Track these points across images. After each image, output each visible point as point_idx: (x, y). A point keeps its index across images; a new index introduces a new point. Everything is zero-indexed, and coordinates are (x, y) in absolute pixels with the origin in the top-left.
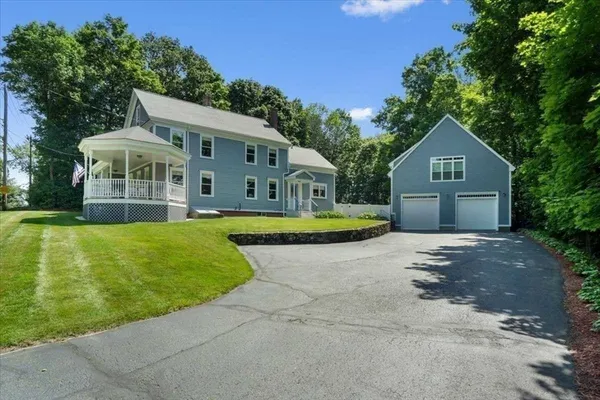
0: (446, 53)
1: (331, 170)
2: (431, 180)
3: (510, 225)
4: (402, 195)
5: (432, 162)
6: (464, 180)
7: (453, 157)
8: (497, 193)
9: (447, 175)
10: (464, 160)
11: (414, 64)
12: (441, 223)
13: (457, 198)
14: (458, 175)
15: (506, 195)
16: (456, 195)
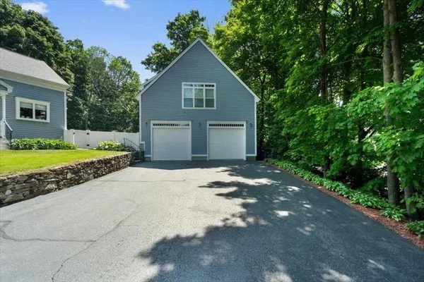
0: (201, 17)
1: (61, 85)
2: (183, 107)
3: (256, 155)
4: (152, 122)
5: (183, 87)
6: (215, 108)
7: (204, 84)
8: (245, 123)
9: (199, 102)
10: (215, 88)
11: (176, 20)
12: (193, 153)
13: (208, 127)
14: (210, 103)
15: (252, 125)
16: (208, 123)
